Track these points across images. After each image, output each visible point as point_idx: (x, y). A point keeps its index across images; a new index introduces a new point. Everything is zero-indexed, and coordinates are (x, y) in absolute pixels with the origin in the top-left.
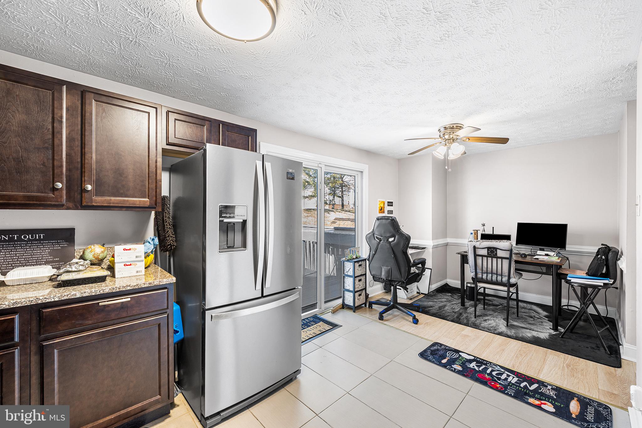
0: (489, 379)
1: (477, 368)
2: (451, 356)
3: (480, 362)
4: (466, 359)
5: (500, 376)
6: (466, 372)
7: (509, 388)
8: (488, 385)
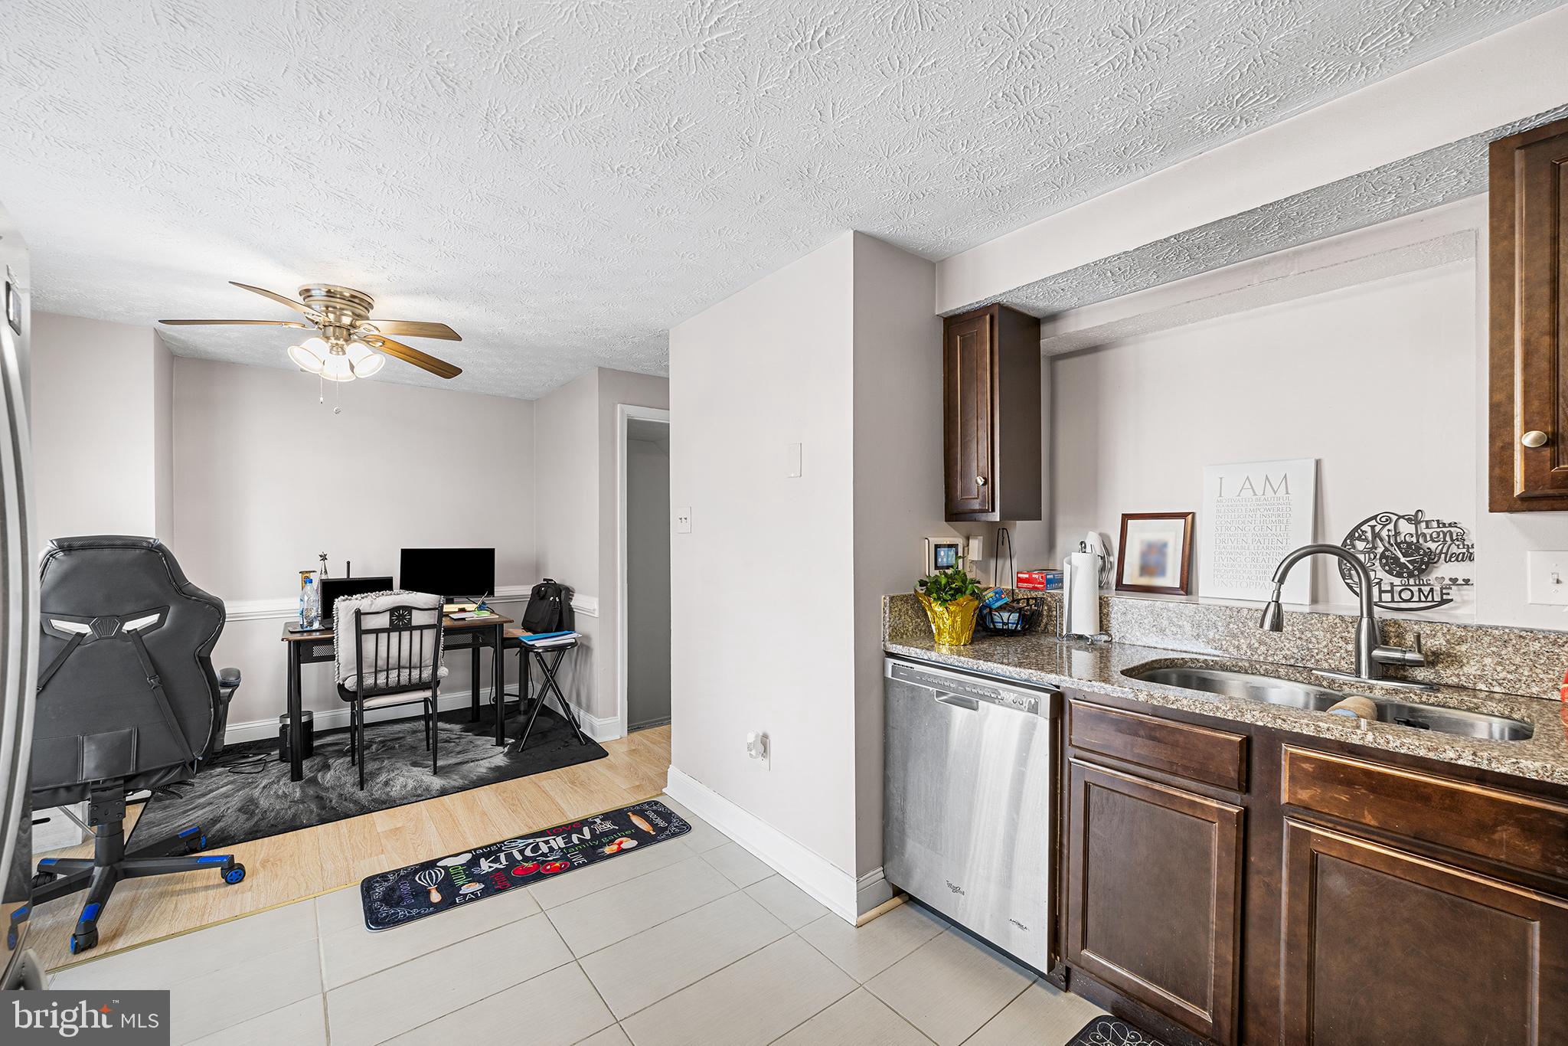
0: (537, 867)
1: (496, 866)
2: (432, 880)
3: (491, 852)
4: (462, 865)
5: (541, 852)
6: (495, 884)
7: (571, 856)
8: (548, 875)
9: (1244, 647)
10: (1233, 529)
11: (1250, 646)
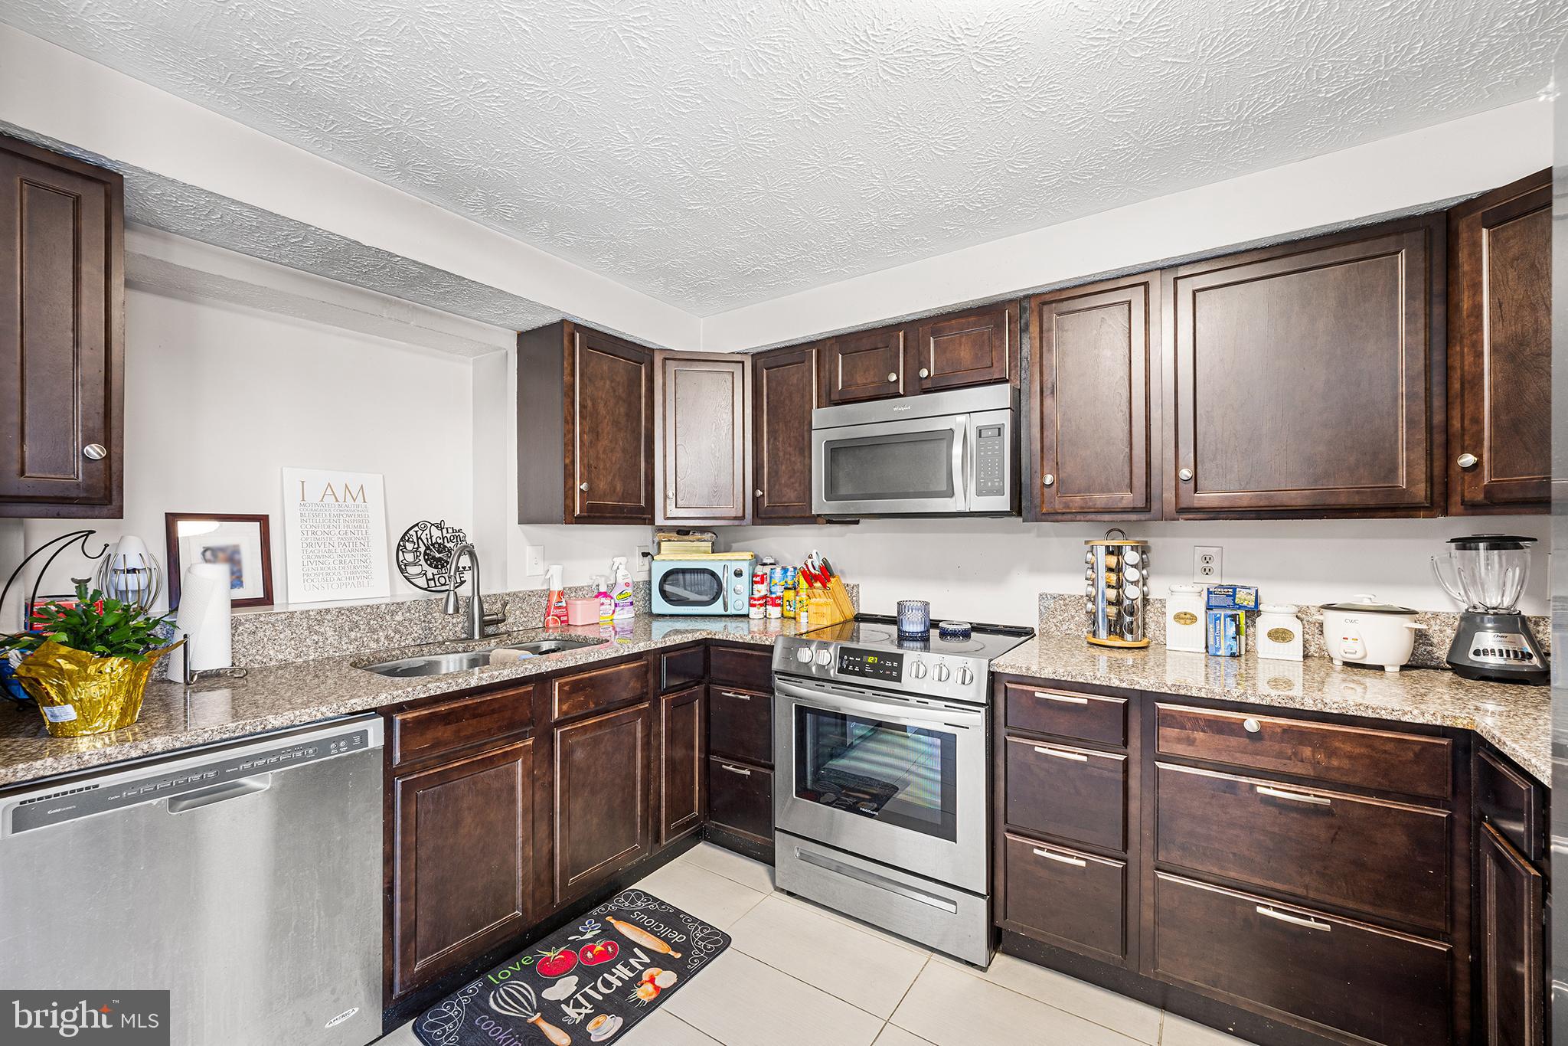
9: (382, 639)
10: (319, 533)
11: (387, 637)
